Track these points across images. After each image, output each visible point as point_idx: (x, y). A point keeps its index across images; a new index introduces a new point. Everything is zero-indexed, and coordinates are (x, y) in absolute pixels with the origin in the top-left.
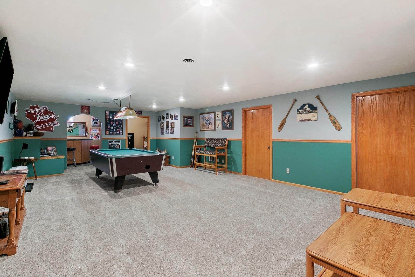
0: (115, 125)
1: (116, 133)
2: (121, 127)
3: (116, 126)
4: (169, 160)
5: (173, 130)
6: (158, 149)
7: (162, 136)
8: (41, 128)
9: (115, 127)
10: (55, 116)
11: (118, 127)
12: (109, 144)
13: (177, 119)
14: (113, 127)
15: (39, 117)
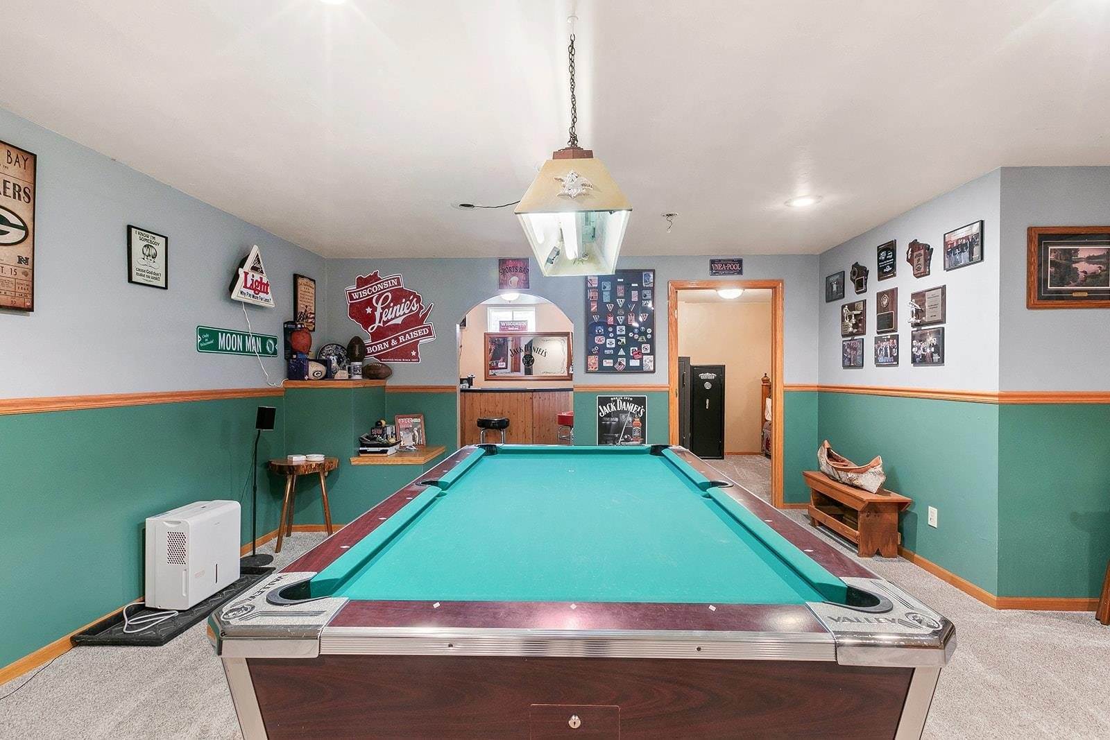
0: (624, 328)
1: (628, 362)
2: (649, 336)
3: (626, 335)
4: (900, 520)
5: (932, 340)
6: (827, 445)
7: (853, 379)
8: (387, 349)
9: (624, 340)
10: (421, 308)
11: (636, 337)
12: (600, 411)
13: (971, 261)
14: (615, 337)
15: (381, 314)
